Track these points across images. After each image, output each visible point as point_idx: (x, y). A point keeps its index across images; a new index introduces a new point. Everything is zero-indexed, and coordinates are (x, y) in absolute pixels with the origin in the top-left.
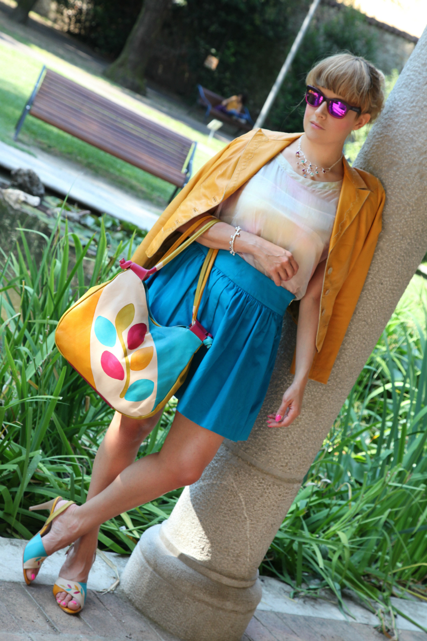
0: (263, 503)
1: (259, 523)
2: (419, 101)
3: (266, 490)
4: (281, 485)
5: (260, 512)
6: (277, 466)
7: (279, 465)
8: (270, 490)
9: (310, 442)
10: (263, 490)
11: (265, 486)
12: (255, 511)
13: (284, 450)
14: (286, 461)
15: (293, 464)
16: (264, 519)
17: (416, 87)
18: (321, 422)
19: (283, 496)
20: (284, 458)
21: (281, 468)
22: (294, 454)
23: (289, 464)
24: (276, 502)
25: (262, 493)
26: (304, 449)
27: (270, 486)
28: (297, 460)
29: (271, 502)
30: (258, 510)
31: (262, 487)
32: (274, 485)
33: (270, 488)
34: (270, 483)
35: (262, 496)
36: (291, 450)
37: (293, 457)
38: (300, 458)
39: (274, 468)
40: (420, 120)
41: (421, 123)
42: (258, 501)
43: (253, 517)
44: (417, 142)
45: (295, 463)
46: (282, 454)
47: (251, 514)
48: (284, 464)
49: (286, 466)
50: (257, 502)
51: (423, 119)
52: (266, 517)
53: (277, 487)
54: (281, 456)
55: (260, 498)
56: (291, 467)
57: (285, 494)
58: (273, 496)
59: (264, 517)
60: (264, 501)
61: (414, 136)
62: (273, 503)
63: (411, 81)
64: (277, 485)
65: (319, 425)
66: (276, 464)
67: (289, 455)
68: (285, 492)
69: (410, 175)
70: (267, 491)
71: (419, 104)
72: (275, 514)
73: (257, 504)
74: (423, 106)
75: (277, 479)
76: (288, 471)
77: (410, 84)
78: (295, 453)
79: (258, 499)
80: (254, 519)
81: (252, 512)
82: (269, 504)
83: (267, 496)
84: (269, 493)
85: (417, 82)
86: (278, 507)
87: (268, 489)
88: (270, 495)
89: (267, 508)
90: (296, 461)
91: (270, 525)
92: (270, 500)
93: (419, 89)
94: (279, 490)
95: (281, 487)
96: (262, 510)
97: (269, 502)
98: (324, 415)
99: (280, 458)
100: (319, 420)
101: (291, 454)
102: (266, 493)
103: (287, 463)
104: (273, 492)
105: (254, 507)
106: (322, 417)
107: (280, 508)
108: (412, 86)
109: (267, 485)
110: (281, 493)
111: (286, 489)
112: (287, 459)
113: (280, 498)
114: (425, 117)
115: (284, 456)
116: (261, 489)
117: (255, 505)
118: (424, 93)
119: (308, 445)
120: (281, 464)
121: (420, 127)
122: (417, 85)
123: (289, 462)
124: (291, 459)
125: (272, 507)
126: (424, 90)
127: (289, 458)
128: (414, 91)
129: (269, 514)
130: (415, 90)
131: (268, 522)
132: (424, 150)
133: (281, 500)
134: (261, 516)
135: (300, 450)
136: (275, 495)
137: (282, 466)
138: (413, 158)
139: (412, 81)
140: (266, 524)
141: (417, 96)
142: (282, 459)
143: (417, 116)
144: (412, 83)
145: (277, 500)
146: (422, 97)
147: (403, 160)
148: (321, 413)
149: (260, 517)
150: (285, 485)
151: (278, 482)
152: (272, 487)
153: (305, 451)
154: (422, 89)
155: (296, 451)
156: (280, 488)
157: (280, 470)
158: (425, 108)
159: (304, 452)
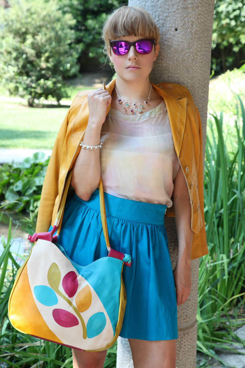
0: (184, 352)
1: (187, 367)
2: (159, 15)
3: (181, 342)
4: (189, 332)
5: (184, 358)
6: (181, 321)
7: (182, 319)
8: (184, 340)
9: (193, 291)
10: (179, 343)
11: (180, 340)
12: (181, 360)
13: (181, 308)
14: (185, 314)
15: (190, 313)
16: (188, 362)
17: (152, 6)
18: (194, 274)
19: (193, 338)
20: (183, 313)
21: (184, 321)
22: (188, 307)
23: (187, 315)
24: (191, 345)
25: (180, 345)
26: (192, 299)
27: (183, 337)
28: (191, 308)
29: (188, 348)
30: (183, 359)
31: (178, 342)
32: (185, 335)
33: (183, 339)
34: (182, 336)
35: (180, 348)
36: (185, 305)
37: (188, 309)
38: (192, 306)
39: (180, 324)
40: (167, 29)
41: (169, 30)
42: (180, 352)
43: (181, 365)
44: (173, 46)
45: (190, 311)
46: (180, 311)
47: (179, 364)
48: (185, 317)
49: (187, 317)
50: (179, 354)
51: (169, 27)
52: (189, 360)
53: (186, 335)
54: (181, 313)
55: (180, 350)
56: (190, 316)
57: (193, 336)
58: (188, 343)
59: (188, 361)
60: (184, 350)
61: (169, 42)
62: (189, 347)
63: (144, 3)
64: (187, 334)
65: (194, 277)
66: (180, 320)
67: (186, 309)
68: (193, 334)
69: (179, 72)
70: (183, 342)
71: (161, 17)
72: (193, 353)
73: (180, 355)
74: (164, 18)
75: (185, 330)
76: (189, 320)
77: (145, 6)
78: (188, 305)
79: (179, 351)
80: (183, 366)
81: (179, 363)
82: (187, 350)
83: (184, 346)
84: (184, 343)
85: (150, 2)
86: (193, 347)
87: (182, 340)
88: (185, 343)
89: (187, 353)
90: (191, 310)
91: (193, 363)
92: (186, 347)
93: (155, 6)
94: (189, 336)
95: (189, 333)
96: (185, 357)
97: (187, 348)
98: (194, 267)
99: (181, 315)
100: (193, 273)
101: (186, 307)
102: (182, 344)
103: (186, 315)
104: (186, 341)
105: (179, 358)
106: (194, 270)
107: (194, 347)
108: (148, 6)
109: (181, 338)
110: (191, 338)
111: (193, 332)
112: (185, 312)
113: (192, 341)
114: (170, 25)
115: (183, 312)
116: (178, 344)
117: (179, 356)
118: (160, 7)
119: (193, 295)
120: (183, 318)
121: (170, 34)
122: (152, 4)
123: (187, 313)
124: (187, 311)
125: (190, 350)
126: (159, 6)
127: (186, 311)
128: (152, 10)
129: (190, 357)
130: (152, 8)
131: (191, 362)
132: (181, 49)
133: (193, 341)
134: (186, 361)
135: (190, 301)
136: (188, 342)
137: (184, 319)
138: (175, 59)
139: (146, 3)
140: (191, 365)
141: (156, 12)
142: (182, 315)
143: (164, 27)
144: (147, 4)
145: (191, 344)
146: (161, 11)
147: (169, 64)
148: (192, 268)
149: (186, 363)
150: (191, 330)
151: (187, 331)
152: (184, 337)
153: (193, 299)
154: (158, 5)
155: (188, 303)
156: (189, 335)
157: (184, 323)
158: (167, 18)
159: (193, 301)
